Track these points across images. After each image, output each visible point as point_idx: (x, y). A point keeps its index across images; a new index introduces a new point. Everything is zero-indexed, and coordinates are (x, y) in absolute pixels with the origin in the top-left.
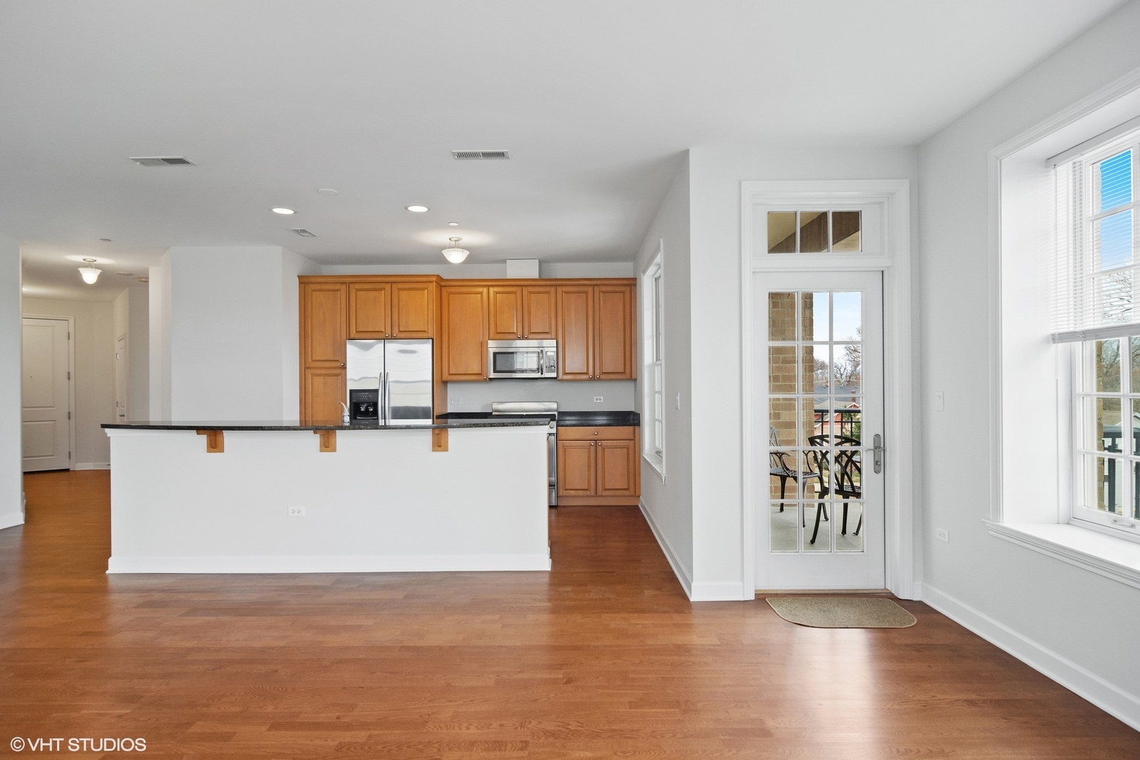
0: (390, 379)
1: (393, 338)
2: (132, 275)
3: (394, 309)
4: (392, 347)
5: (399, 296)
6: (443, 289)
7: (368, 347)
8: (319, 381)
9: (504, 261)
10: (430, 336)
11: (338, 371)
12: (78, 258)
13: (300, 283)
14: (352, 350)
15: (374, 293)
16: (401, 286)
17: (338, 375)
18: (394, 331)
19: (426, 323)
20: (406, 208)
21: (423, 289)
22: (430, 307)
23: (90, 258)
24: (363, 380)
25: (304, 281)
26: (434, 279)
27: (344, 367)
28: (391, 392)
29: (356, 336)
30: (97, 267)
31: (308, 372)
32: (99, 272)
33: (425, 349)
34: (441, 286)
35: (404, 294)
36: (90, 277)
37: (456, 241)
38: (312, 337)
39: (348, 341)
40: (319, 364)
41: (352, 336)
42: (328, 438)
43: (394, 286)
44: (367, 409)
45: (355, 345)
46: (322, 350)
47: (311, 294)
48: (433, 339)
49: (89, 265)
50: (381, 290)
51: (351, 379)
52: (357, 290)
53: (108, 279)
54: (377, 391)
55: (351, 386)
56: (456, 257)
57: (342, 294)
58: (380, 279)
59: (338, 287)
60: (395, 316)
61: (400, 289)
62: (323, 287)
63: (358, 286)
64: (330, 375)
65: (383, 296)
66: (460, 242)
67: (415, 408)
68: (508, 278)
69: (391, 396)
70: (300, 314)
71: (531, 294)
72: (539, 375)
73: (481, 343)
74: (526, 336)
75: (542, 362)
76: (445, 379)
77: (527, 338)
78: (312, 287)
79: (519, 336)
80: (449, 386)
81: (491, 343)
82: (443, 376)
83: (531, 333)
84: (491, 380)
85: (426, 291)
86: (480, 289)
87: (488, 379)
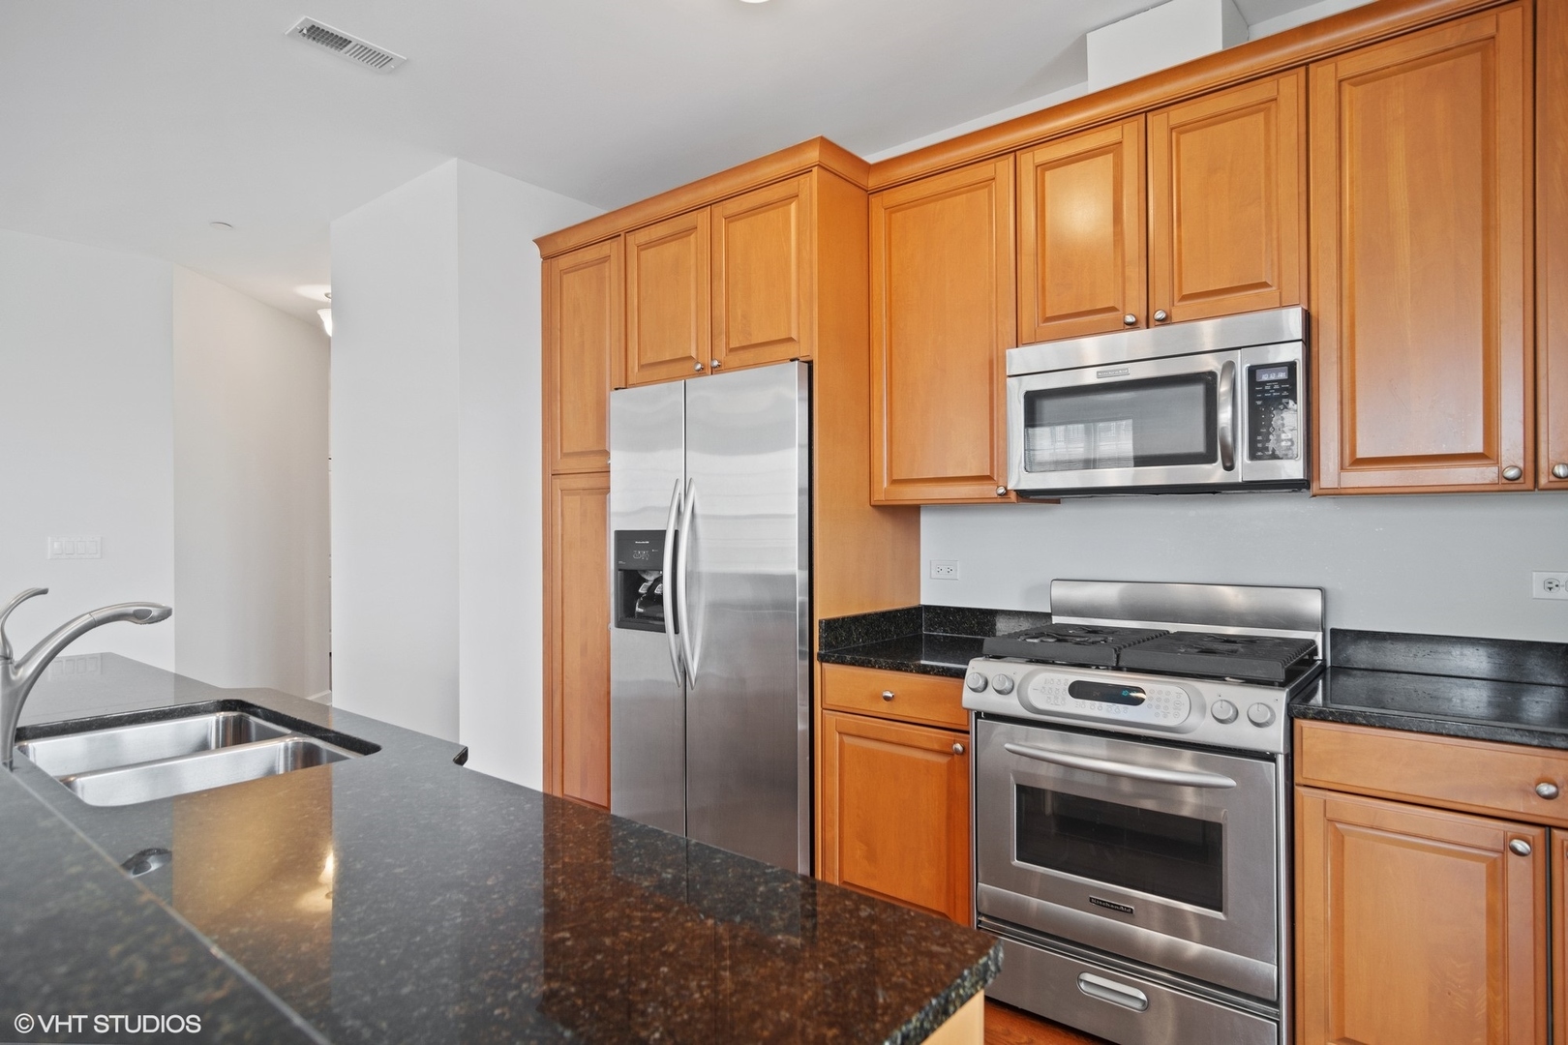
1: (712, 370)
3: (716, 286)
4: (704, 396)
5: (728, 243)
6: (875, 200)
8: (573, 504)
10: (803, 352)
11: (598, 481)
13: (544, 257)
14: (617, 418)
15: (671, 249)
16: (733, 206)
17: (597, 491)
18: (716, 354)
19: (794, 307)
21: (787, 202)
22: (805, 255)
25: (551, 248)
26: (813, 155)
29: (636, 376)
31: (558, 482)
34: (869, 192)
35: (741, 235)
39: (614, 394)
40: (572, 464)
41: (630, 378)
43: (719, 209)
45: (624, 402)
46: (578, 426)
47: (561, 282)
48: (810, 364)
50: (687, 232)
51: (618, 502)
52: (640, 248)
55: (617, 524)
57: (613, 268)
58: (686, 203)
59: (606, 249)
60: (721, 303)
61: (730, 219)
62: (581, 255)
63: (643, 238)
64: (588, 492)
65: (693, 248)
68: (1091, 92)
71: (1183, 137)
72: (1214, 473)
73: (991, 363)
74: (1160, 315)
75: (1224, 416)
76: (880, 497)
77: (1164, 322)
78: (564, 262)
79: (1130, 319)
80: (926, 520)
81: (1019, 359)
82: (875, 486)
83: (1185, 298)
84: (1025, 496)
85: (793, 206)
86: (984, 171)
87: (1013, 497)
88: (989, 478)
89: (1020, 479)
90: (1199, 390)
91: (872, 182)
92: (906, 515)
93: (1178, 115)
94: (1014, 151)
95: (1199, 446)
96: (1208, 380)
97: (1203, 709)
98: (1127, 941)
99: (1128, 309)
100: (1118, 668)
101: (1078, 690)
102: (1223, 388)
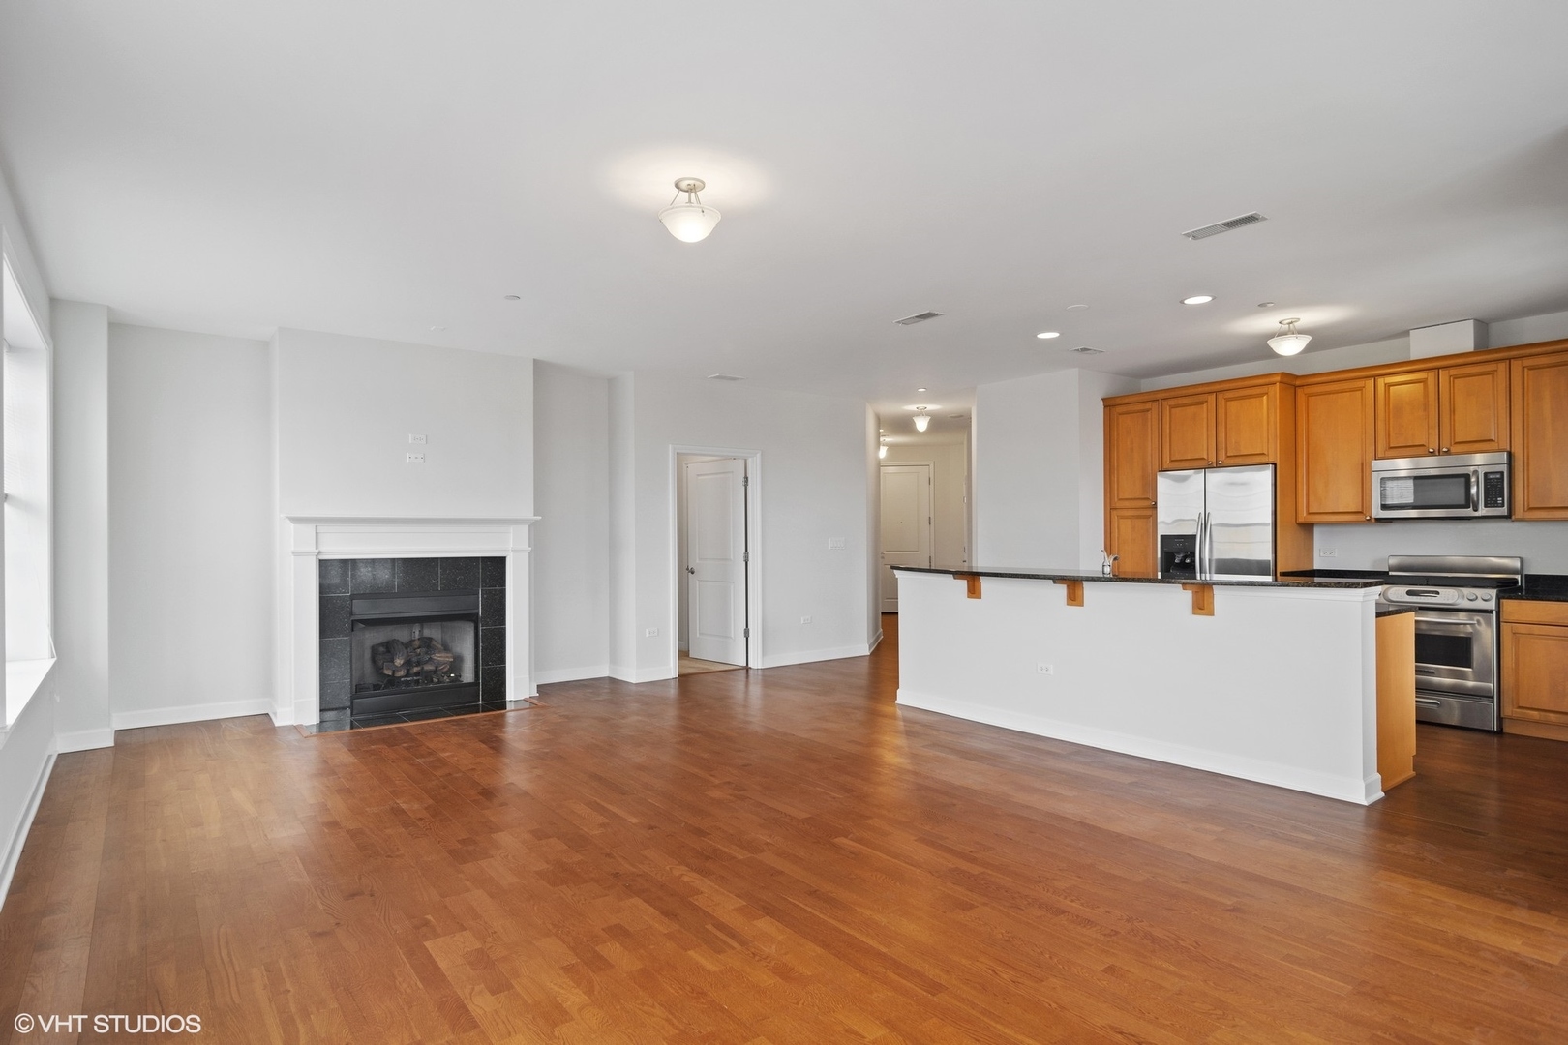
0: (1212, 521)
1: (1218, 466)
2: (961, 416)
3: (1219, 427)
4: (1216, 477)
5: (1226, 410)
6: (1299, 390)
7: (1185, 479)
8: (1126, 524)
9: (1406, 333)
10: (1271, 460)
11: (1149, 512)
12: (912, 408)
13: (1105, 407)
14: (1164, 484)
15: (1193, 409)
16: (1229, 395)
17: (1148, 517)
18: (1220, 458)
19: (1265, 440)
20: (1182, 302)
21: (1261, 395)
22: (1272, 419)
23: (921, 406)
24: (1177, 523)
25: (1110, 404)
27: (1155, 507)
28: (1214, 539)
29: (1171, 466)
30: (928, 414)
31: (1114, 513)
32: (928, 419)
33: (1264, 477)
34: (1296, 387)
35: (1234, 406)
36: (922, 424)
37: (1289, 324)
38: (1118, 471)
39: (1158, 474)
40: (1127, 504)
41: (1165, 467)
42: (1074, 590)
43: (1220, 396)
44: (1183, 561)
45: (1170, 477)
46: (1129, 487)
47: (1118, 419)
48: (1275, 465)
49: (920, 414)
50: (1201, 403)
51: (1163, 522)
52: (1172, 407)
53: (938, 423)
54: (1194, 537)
55: (1162, 530)
56: (1289, 347)
57: (1153, 416)
58: (1200, 390)
59: (1148, 406)
60: (1222, 435)
61: (1228, 400)
62: (1131, 408)
63: (1173, 402)
64: (1139, 517)
65: (1205, 410)
66: (1296, 324)
67: (1248, 561)
68: (1412, 359)
69: (1214, 544)
70: (1105, 444)
71: (1456, 381)
72: (1469, 512)
73: (1362, 464)
74: (1445, 450)
75: (1474, 490)
76: (1301, 520)
77: (1448, 453)
78: (1119, 409)
79: (1431, 450)
80: (1317, 531)
81: (1377, 465)
82: (1299, 515)
83: (1456, 443)
84: (1379, 520)
85: (1265, 397)
86: (1360, 384)
87: (1373, 520)
88: (1361, 512)
89: (1377, 512)
90: (1463, 480)
91: (1298, 383)
92: (1308, 528)
93: (1453, 372)
94: (1375, 377)
95: (1463, 502)
96: (1467, 477)
97: (1463, 597)
98: (1430, 683)
99: (1431, 446)
100: (1427, 585)
101: (1409, 593)
102: (1473, 479)
